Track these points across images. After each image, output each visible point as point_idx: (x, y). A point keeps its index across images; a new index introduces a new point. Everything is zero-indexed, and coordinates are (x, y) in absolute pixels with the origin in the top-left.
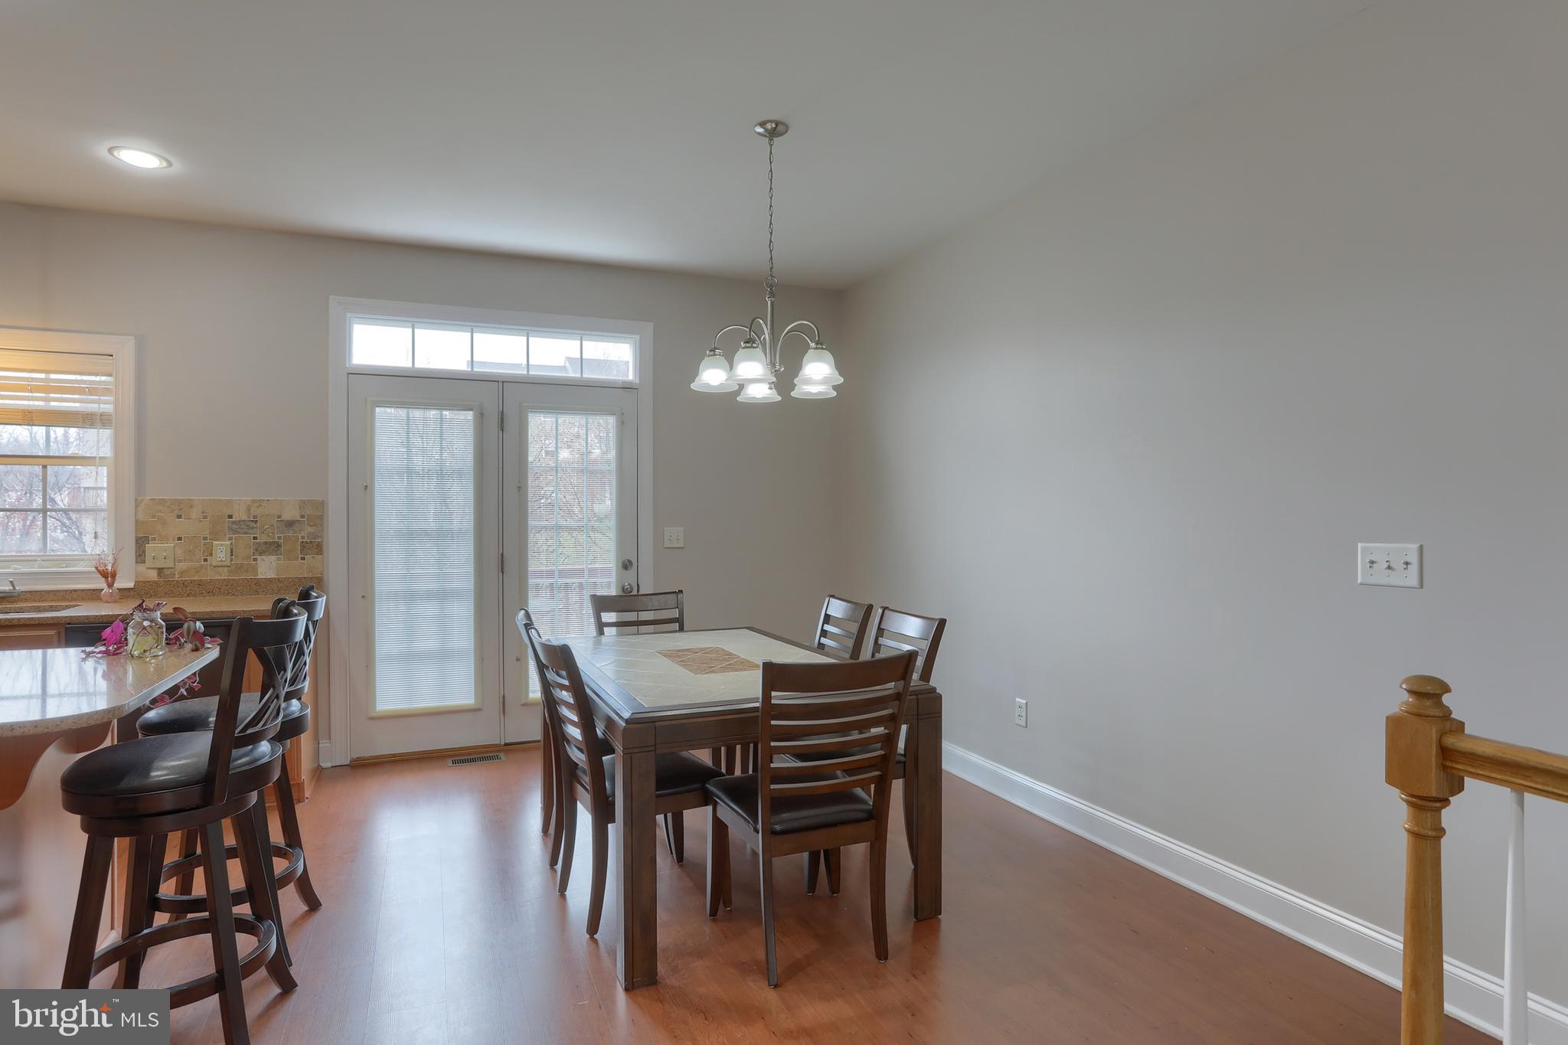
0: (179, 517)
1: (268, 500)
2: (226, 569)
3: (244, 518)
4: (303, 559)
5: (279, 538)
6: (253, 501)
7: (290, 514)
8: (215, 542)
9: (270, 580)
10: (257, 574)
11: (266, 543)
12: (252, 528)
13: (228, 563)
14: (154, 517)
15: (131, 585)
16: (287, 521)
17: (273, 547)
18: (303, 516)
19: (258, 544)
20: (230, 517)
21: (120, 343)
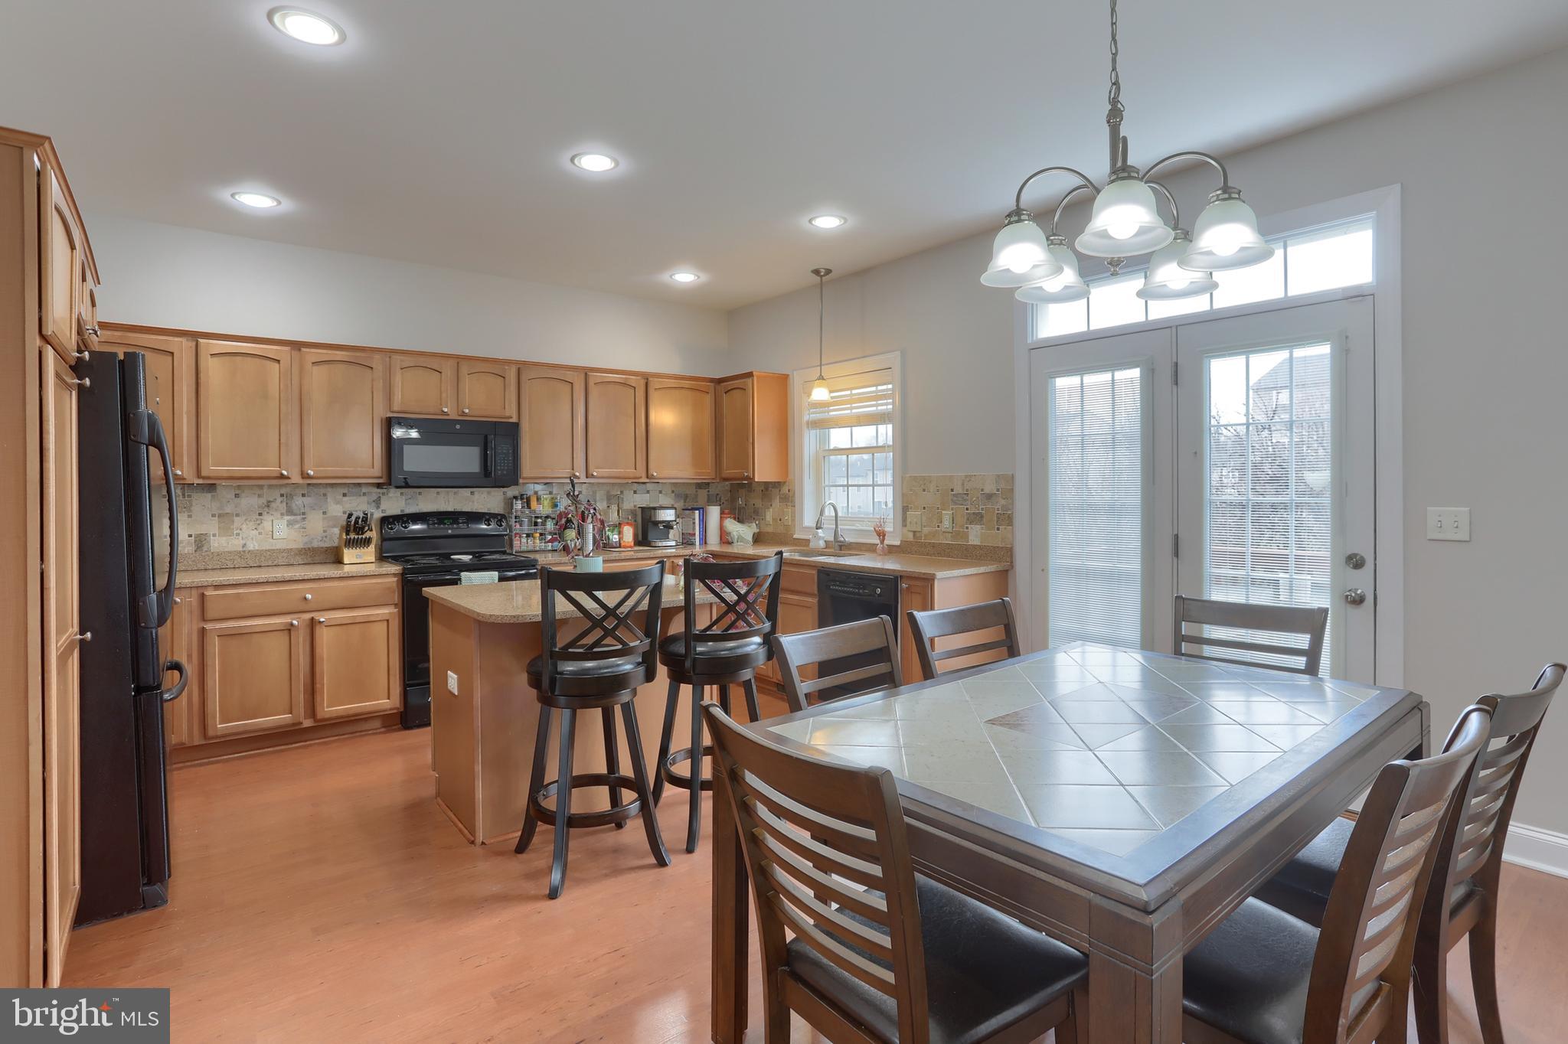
0: (924, 490)
1: (975, 475)
2: (950, 534)
3: (961, 491)
4: (998, 529)
5: (982, 509)
6: (966, 476)
7: (989, 488)
8: (943, 512)
9: (974, 546)
10: (968, 541)
11: (974, 513)
12: (966, 500)
13: (950, 530)
14: (911, 490)
15: (898, 543)
16: (987, 494)
17: (977, 518)
18: (998, 490)
19: (969, 513)
20: (952, 490)
21: (894, 359)
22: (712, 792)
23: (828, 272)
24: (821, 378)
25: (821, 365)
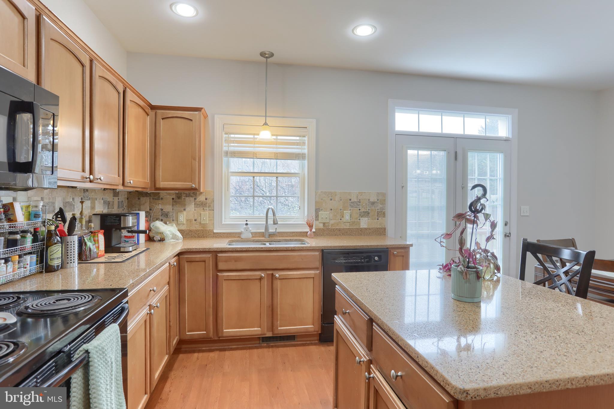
0: (331, 200)
1: (365, 192)
2: (348, 224)
3: (356, 200)
4: (378, 219)
5: (369, 210)
6: (359, 193)
7: (373, 199)
8: (344, 211)
9: (366, 229)
10: (360, 226)
11: (364, 212)
12: (359, 205)
13: (349, 221)
14: (322, 199)
15: (314, 230)
16: (372, 202)
17: (366, 214)
18: (378, 200)
19: (361, 212)
20: (350, 200)
21: (311, 124)
23: (272, 55)
24: (266, 124)
25: (266, 116)
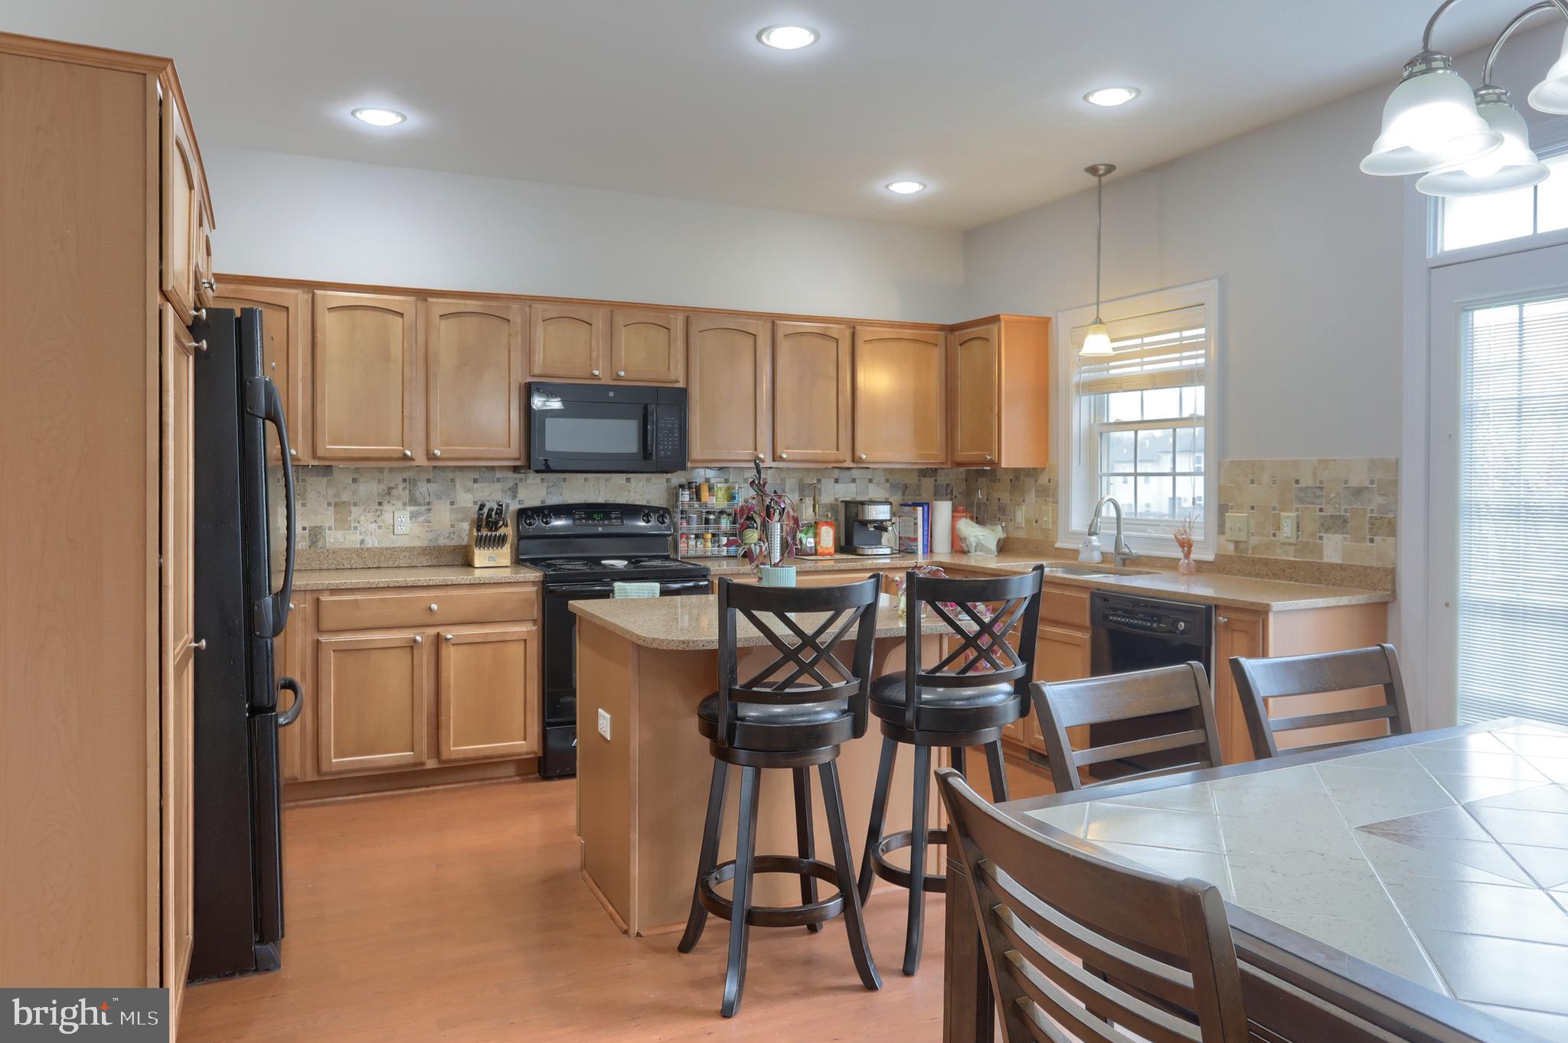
0: (1252, 482)
1: (1334, 460)
2: (1293, 548)
3: (1311, 483)
4: (1372, 541)
5: (1346, 511)
6: (1320, 462)
7: (1359, 478)
8: (1283, 514)
9: (1333, 566)
10: (1322, 558)
11: (1332, 516)
12: (1318, 497)
13: (1294, 542)
14: (1233, 482)
15: (1211, 558)
16: (1354, 488)
17: (1337, 523)
18: (1372, 482)
19: (1324, 517)
20: (1297, 482)
21: (1208, 291)
22: (945, 894)
23: (1110, 168)
24: (1098, 321)
25: (1098, 303)
